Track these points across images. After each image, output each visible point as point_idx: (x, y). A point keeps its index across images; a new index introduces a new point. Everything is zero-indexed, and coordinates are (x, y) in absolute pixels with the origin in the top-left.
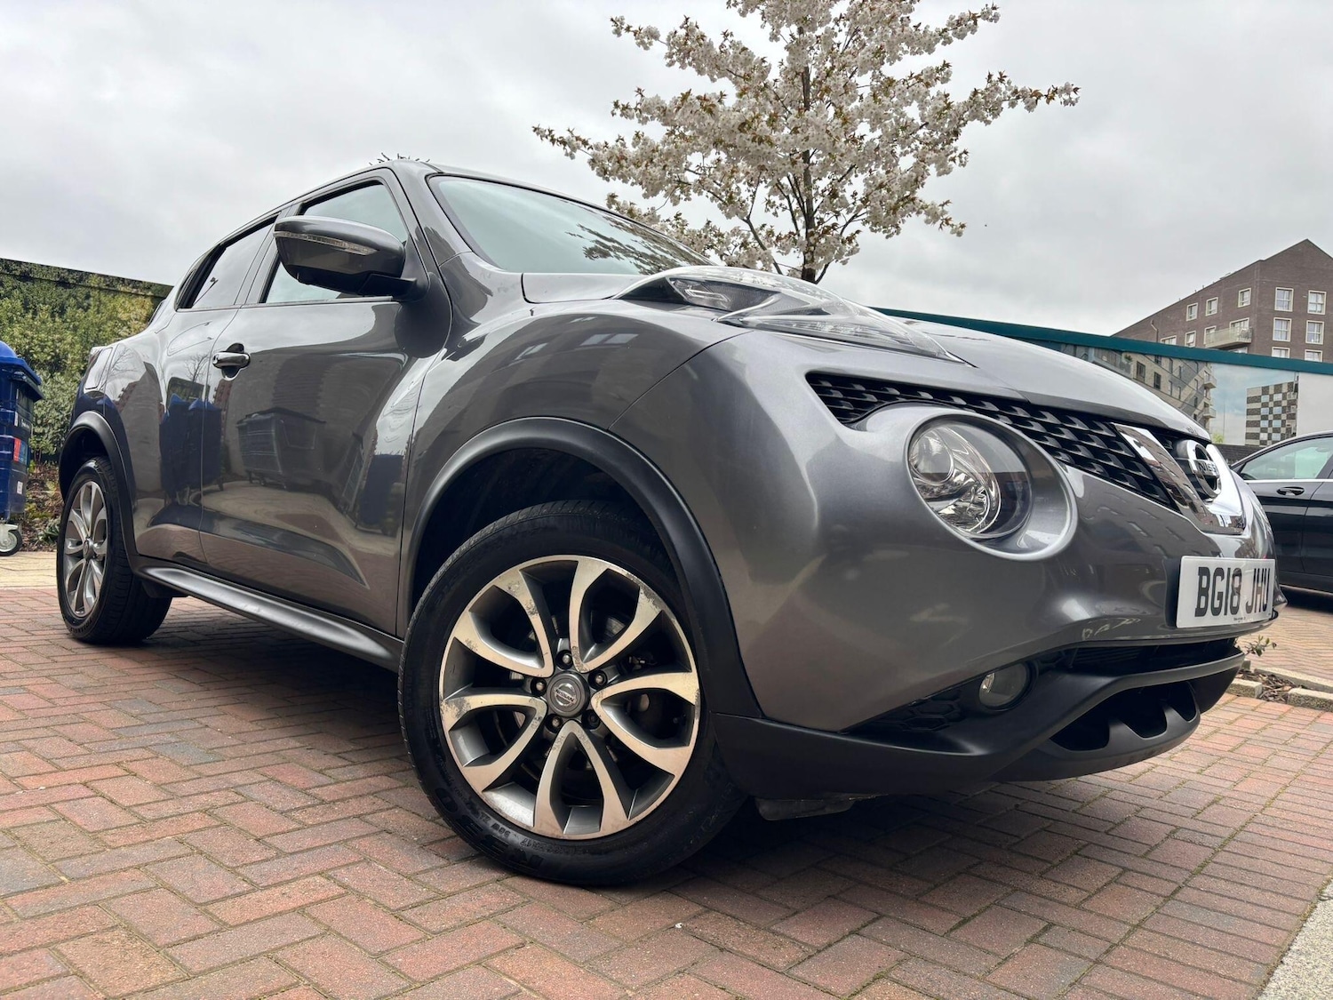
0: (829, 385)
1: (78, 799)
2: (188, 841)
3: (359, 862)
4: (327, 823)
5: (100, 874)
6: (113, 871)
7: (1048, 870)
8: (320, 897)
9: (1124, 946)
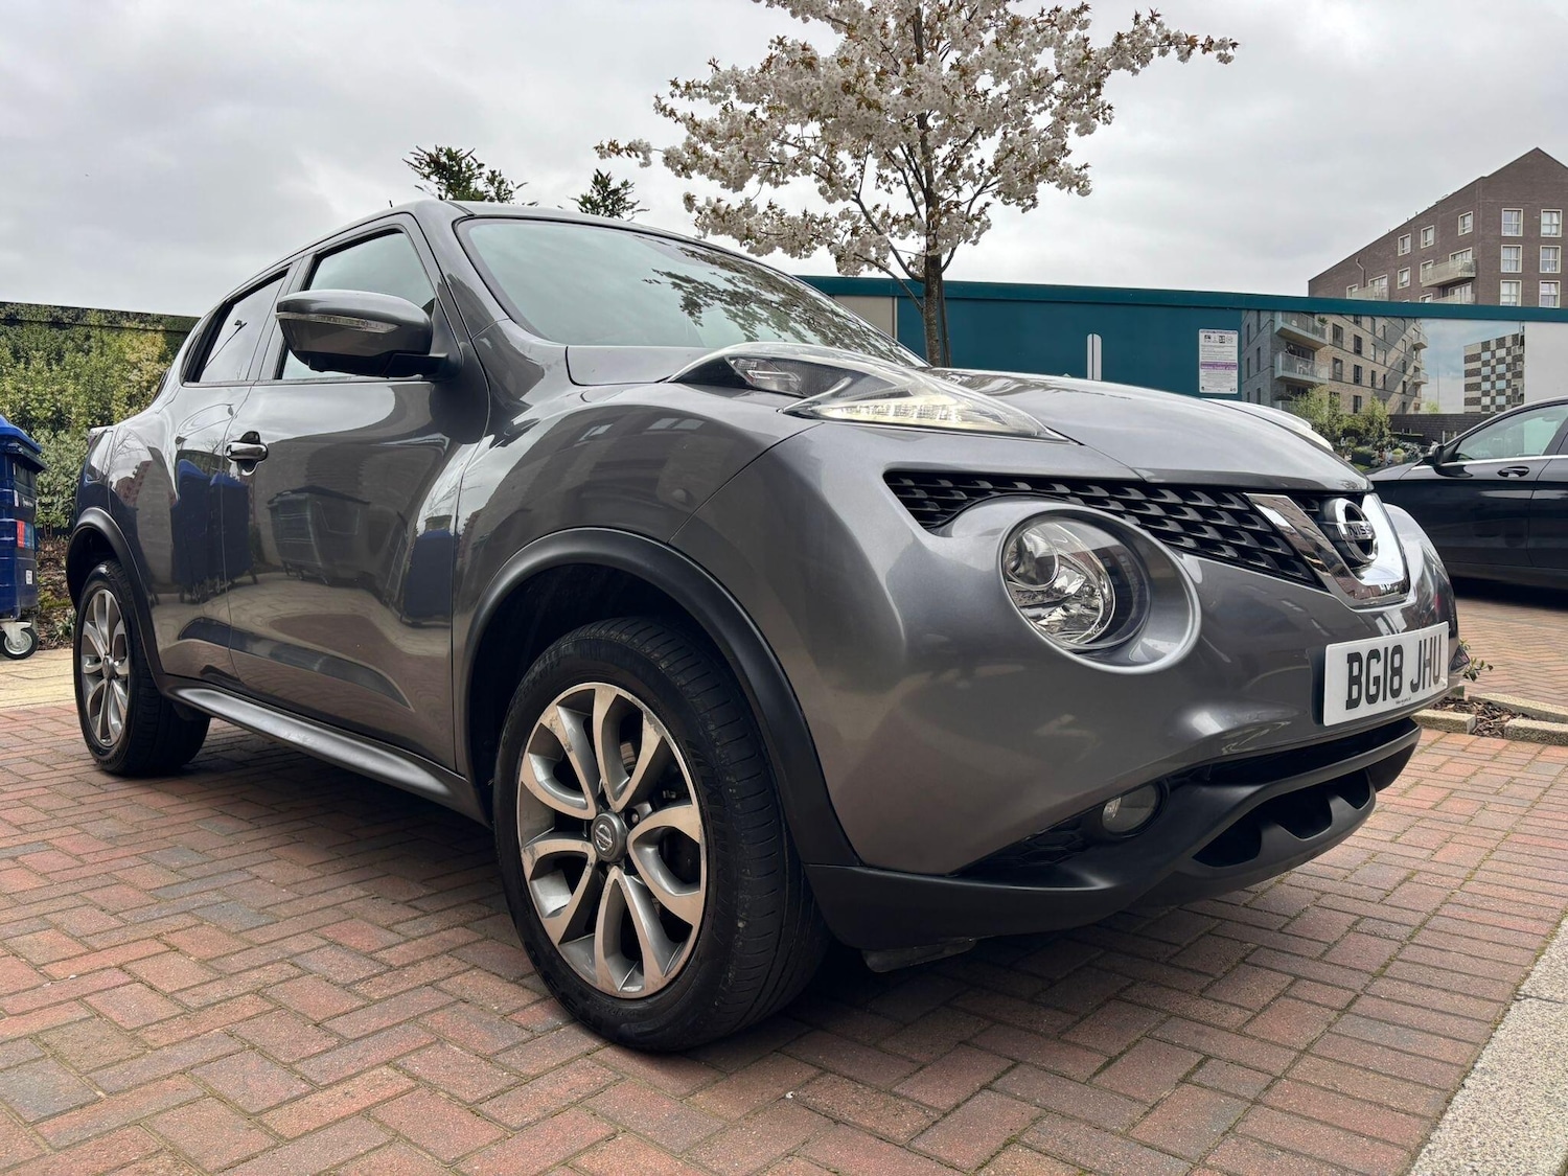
0: (911, 483)
1: (113, 988)
2: (238, 1033)
3: (432, 1043)
4: (395, 995)
5: (141, 1084)
6: (155, 1080)
7: (1210, 985)
8: (389, 1093)
9: (1287, 1079)
